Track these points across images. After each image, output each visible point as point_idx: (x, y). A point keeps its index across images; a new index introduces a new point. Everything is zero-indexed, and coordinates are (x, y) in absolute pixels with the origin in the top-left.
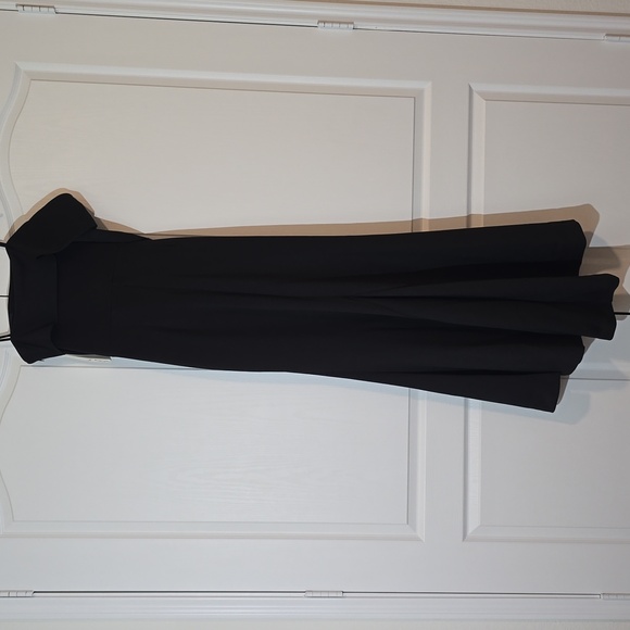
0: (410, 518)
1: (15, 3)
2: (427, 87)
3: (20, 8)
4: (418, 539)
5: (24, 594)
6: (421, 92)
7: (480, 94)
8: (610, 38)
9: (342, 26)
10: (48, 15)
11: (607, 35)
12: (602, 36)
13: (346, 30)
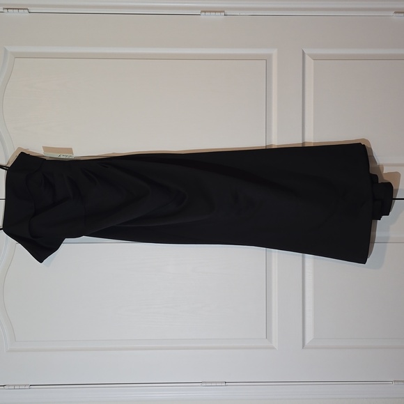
0: (268, 335)
1: (2, 8)
2: (274, 52)
3: (6, 11)
4: (273, 348)
5: (24, 387)
6: (270, 56)
7: (310, 56)
8: (397, 14)
9: (217, 14)
10: (24, 14)
11: (395, 13)
12: (392, 13)
13: (220, 17)
